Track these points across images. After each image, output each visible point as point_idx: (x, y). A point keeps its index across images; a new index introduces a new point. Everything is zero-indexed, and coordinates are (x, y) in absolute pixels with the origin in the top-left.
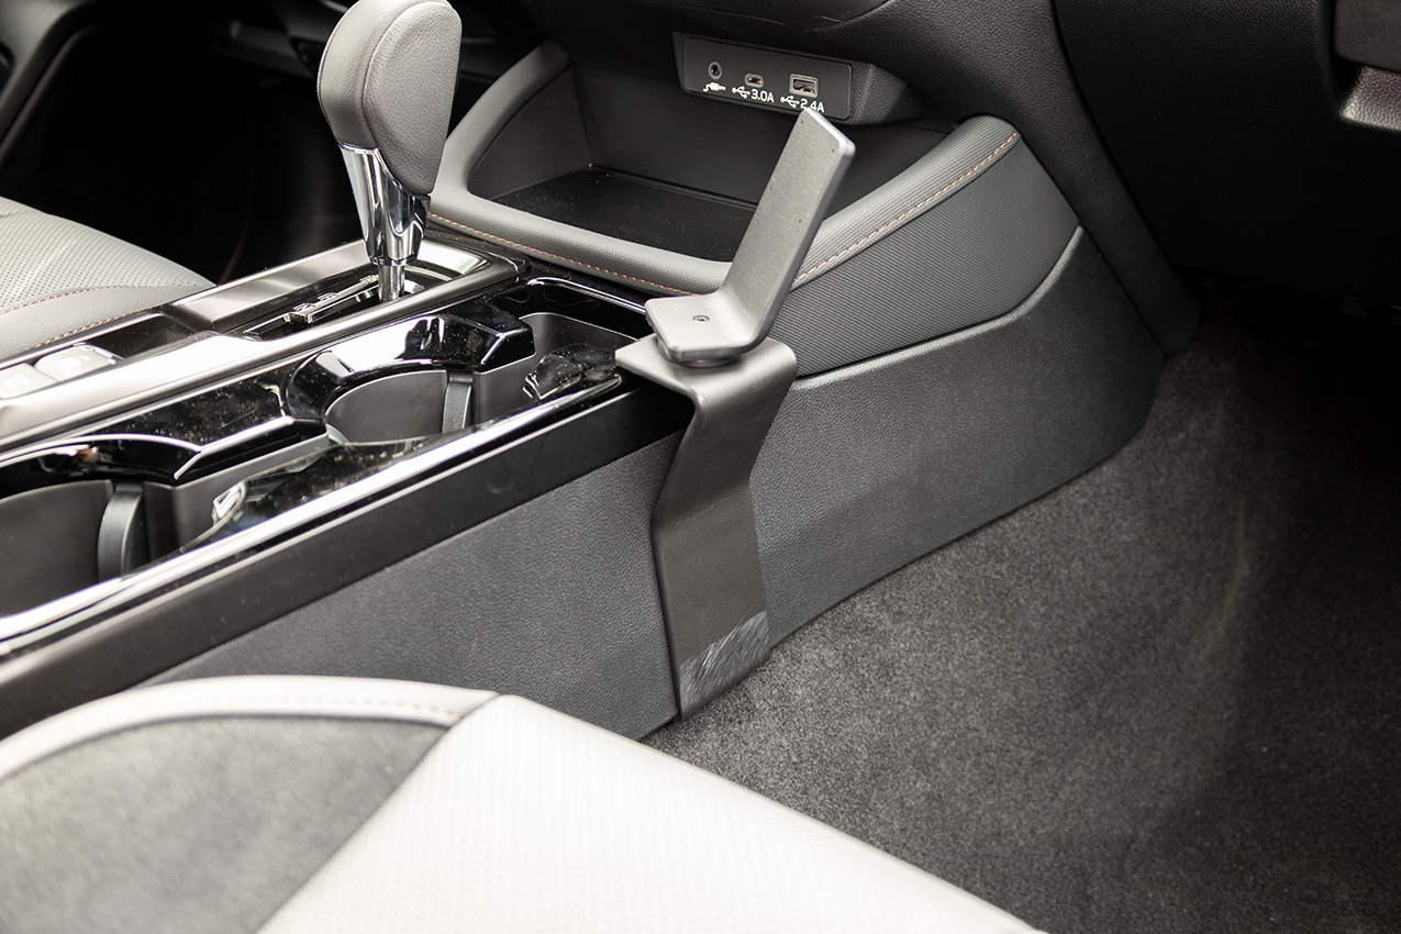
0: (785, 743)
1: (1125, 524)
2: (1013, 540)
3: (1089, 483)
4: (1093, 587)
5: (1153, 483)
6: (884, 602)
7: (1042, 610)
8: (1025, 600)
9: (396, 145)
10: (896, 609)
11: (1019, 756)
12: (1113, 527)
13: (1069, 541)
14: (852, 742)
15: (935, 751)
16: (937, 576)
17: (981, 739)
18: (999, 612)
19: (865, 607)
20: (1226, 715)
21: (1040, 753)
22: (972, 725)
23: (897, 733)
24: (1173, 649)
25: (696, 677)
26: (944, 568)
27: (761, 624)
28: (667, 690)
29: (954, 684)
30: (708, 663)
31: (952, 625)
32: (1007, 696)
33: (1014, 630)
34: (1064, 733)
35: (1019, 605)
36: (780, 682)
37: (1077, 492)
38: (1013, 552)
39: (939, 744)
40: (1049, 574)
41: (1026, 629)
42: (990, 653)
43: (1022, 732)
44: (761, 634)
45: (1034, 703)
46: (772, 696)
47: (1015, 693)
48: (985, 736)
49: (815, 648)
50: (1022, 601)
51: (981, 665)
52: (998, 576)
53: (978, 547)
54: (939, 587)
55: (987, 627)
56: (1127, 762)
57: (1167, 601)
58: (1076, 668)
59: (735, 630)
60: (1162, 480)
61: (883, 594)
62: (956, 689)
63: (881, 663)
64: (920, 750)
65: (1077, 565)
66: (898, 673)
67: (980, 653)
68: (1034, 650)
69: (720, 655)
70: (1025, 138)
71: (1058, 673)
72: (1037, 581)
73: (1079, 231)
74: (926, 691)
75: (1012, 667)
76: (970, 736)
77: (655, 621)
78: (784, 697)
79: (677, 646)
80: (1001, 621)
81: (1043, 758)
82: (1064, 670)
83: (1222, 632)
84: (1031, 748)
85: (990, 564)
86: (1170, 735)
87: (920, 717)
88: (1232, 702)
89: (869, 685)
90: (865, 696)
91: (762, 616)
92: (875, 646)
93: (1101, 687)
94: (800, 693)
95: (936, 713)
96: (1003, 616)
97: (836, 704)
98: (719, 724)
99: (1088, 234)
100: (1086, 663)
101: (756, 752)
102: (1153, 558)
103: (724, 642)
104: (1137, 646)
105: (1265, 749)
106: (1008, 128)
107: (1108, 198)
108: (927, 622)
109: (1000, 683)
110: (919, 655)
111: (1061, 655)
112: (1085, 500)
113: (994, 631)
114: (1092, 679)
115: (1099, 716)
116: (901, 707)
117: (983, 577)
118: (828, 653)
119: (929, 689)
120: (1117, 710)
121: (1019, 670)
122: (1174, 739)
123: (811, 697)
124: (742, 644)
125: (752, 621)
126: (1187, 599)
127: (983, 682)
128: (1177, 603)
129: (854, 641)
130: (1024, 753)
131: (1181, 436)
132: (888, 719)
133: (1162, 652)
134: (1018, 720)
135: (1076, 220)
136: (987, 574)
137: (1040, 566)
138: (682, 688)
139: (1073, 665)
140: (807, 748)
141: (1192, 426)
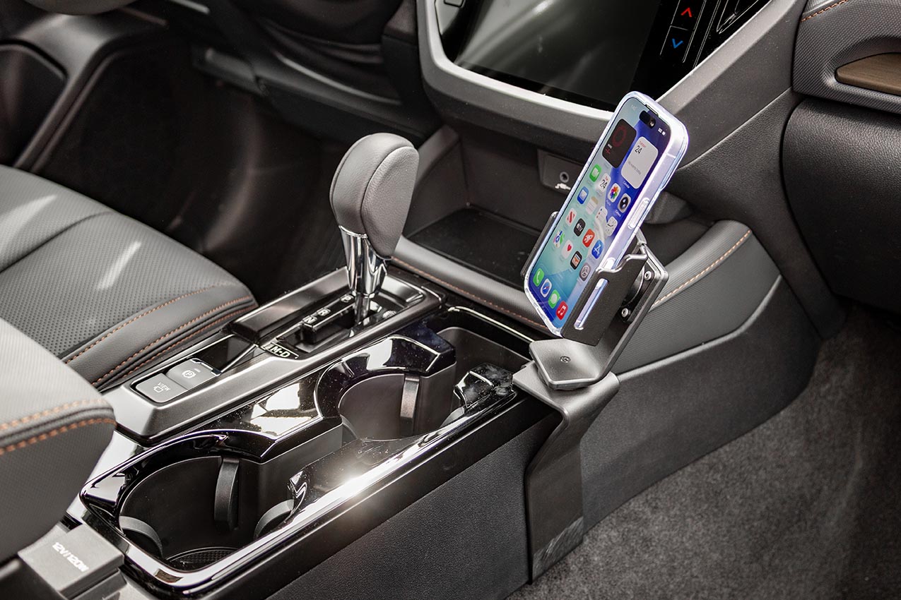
0: (586, 590)
1: (792, 446)
2: (725, 459)
3: (772, 422)
4: (771, 485)
5: (810, 418)
6: (647, 501)
7: (740, 502)
8: (731, 497)
9: (377, 233)
10: (654, 505)
11: (721, 592)
12: (784, 448)
13: (757, 459)
14: (625, 588)
15: (672, 590)
16: (679, 483)
17: (699, 582)
18: (714, 504)
19: (635, 505)
20: (844, 556)
21: (734, 590)
22: (695, 574)
23: (650, 581)
24: (816, 520)
25: (541, 560)
26: (683, 480)
27: (580, 524)
28: (525, 567)
29: (686, 549)
30: (549, 551)
31: (687, 514)
32: (716, 556)
33: (723, 515)
34: (748, 577)
35: (727, 499)
36: (585, 554)
37: (764, 428)
38: (725, 466)
39: (675, 586)
40: (745, 480)
41: (729, 514)
42: (708, 530)
43: (724, 577)
44: (579, 530)
45: (732, 559)
46: (580, 562)
47: (721, 554)
48: (702, 581)
49: (606, 531)
50: (728, 497)
51: (702, 538)
52: (715, 482)
53: (704, 464)
54: (680, 490)
55: (707, 514)
56: (784, 592)
57: (814, 491)
58: (758, 536)
59: (566, 529)
60: (815, 415)
61: (647, 495)
62: (687, 553)
63: (645, 539)
64: (664, 591)
65: (761, 472)
66: (654, 544)
67: (703, 531)
68: (734, 527)
69: (556, 545)
70: (754, 233)
71: (747, 540)
72: (738, 484)
73: (779, 278)
74: (669, 555)
75: (721, 538)
76: (694, 580)
77: (521, 528)
78: (587, 562)
79: (533, 543)
80: (716, 510)
81: (736, 593)
82: (751, 537)
83: (844, 505)
84: (728, 587)
85: (710, 474)
86: (811, 573)
87: (664, 570)
88: (848, 547)
89: (636, 553)
90: (633, 559)
91: (581, 519)
92: (641, 529)
93: (772, 547)
94: (596, 559)
95: (674, 568)
96: (717, 507)
97: (616, 565)
98: (548, 580)
99: (784, 278)
100: (764, 532)
101: (569, 596)
102: (807, 465)
103: (558, 538)
104: (794, 520)
105: (867, 579)
106: (745, 228)
107: (800, 262)
108: (672, 513)
109: (713, 547)
110: (667, 533)
111: (750, 528)
112: (769, 433)
113: (711, 516)
114: (767, 543)
115: (770, 565)
116: (654, 565)
117: (707, 483)
118: (614, 533)
119: (671, 553)
120: (781, 560)
121: (724, 540)
122: (813, 575)
123: (602, 562)
124: (568, 537)
125: (574, 523)
126: (826, 488)
127: (703, 548)
128: (819, 491)
129: (629, 526)
130: (725, 590)
131: (827, 386)
132: (646, 573)
133: (809, 523)
134: (722, 570)
135: (778, 271)
136: (709, 480)
137: (740, 474)
138: (534, 566)
139: (756, 534)
140: (599, 593)
141: (834, 379)
